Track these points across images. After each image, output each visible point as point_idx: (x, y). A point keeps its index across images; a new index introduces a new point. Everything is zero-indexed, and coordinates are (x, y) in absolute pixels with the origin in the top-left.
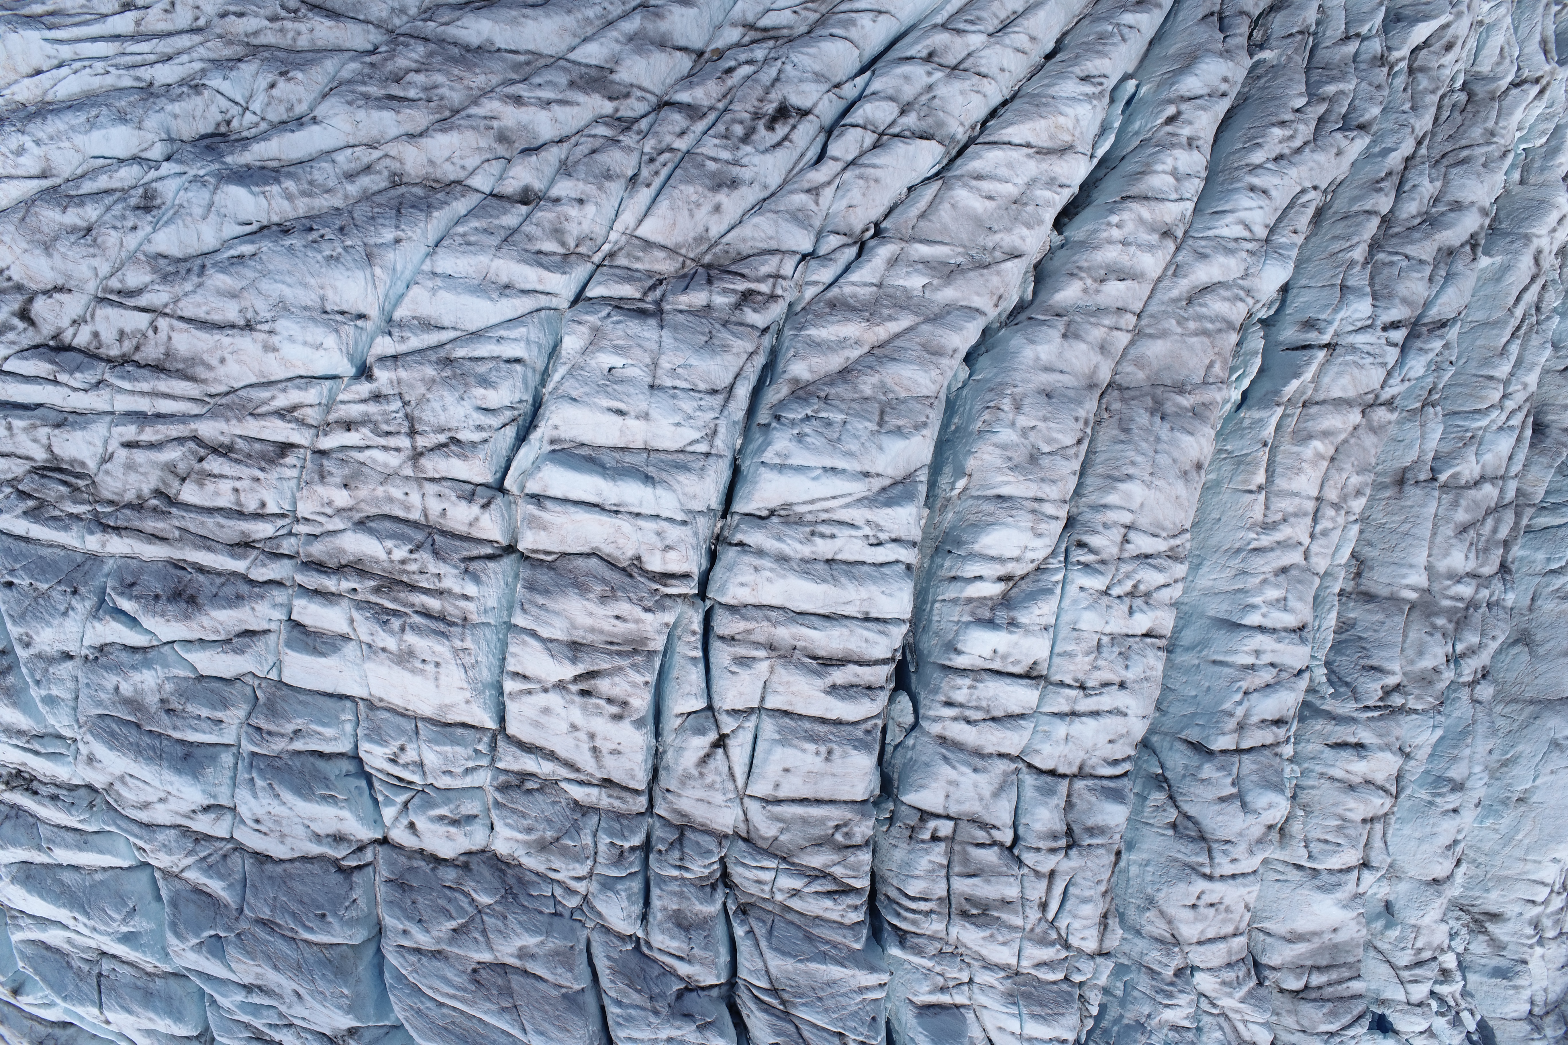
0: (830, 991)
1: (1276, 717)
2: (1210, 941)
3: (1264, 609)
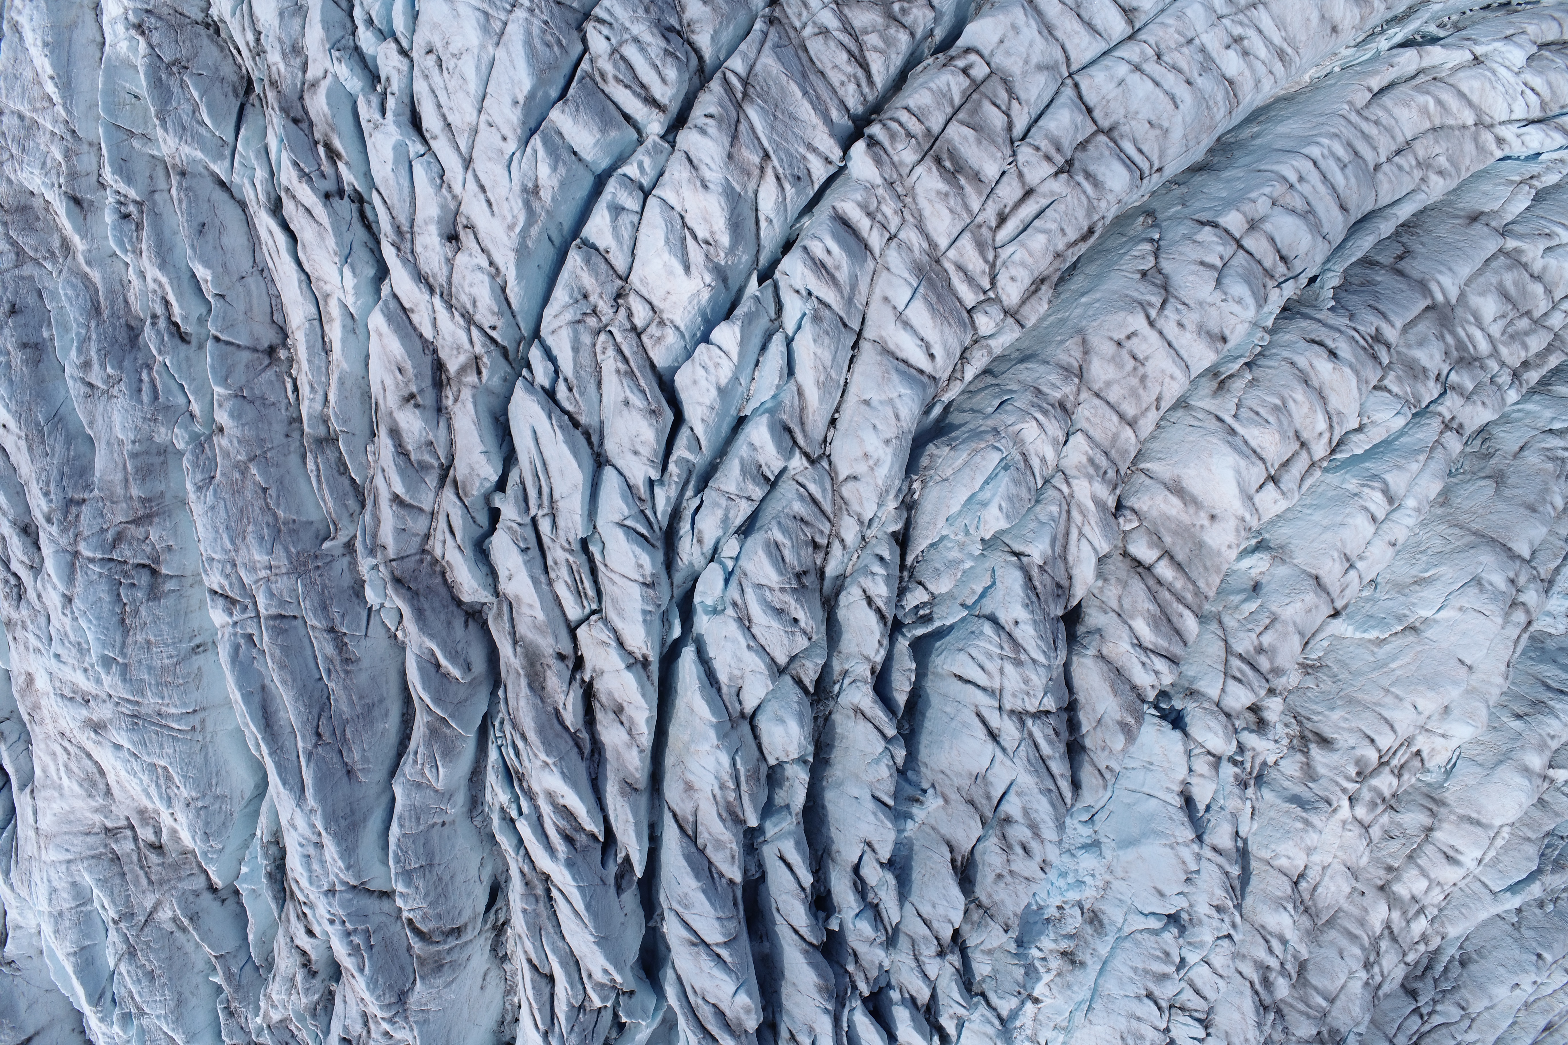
0: (787, 119)
1: (1284, 252)
2: (1108, 403)
3: (1326, 152)
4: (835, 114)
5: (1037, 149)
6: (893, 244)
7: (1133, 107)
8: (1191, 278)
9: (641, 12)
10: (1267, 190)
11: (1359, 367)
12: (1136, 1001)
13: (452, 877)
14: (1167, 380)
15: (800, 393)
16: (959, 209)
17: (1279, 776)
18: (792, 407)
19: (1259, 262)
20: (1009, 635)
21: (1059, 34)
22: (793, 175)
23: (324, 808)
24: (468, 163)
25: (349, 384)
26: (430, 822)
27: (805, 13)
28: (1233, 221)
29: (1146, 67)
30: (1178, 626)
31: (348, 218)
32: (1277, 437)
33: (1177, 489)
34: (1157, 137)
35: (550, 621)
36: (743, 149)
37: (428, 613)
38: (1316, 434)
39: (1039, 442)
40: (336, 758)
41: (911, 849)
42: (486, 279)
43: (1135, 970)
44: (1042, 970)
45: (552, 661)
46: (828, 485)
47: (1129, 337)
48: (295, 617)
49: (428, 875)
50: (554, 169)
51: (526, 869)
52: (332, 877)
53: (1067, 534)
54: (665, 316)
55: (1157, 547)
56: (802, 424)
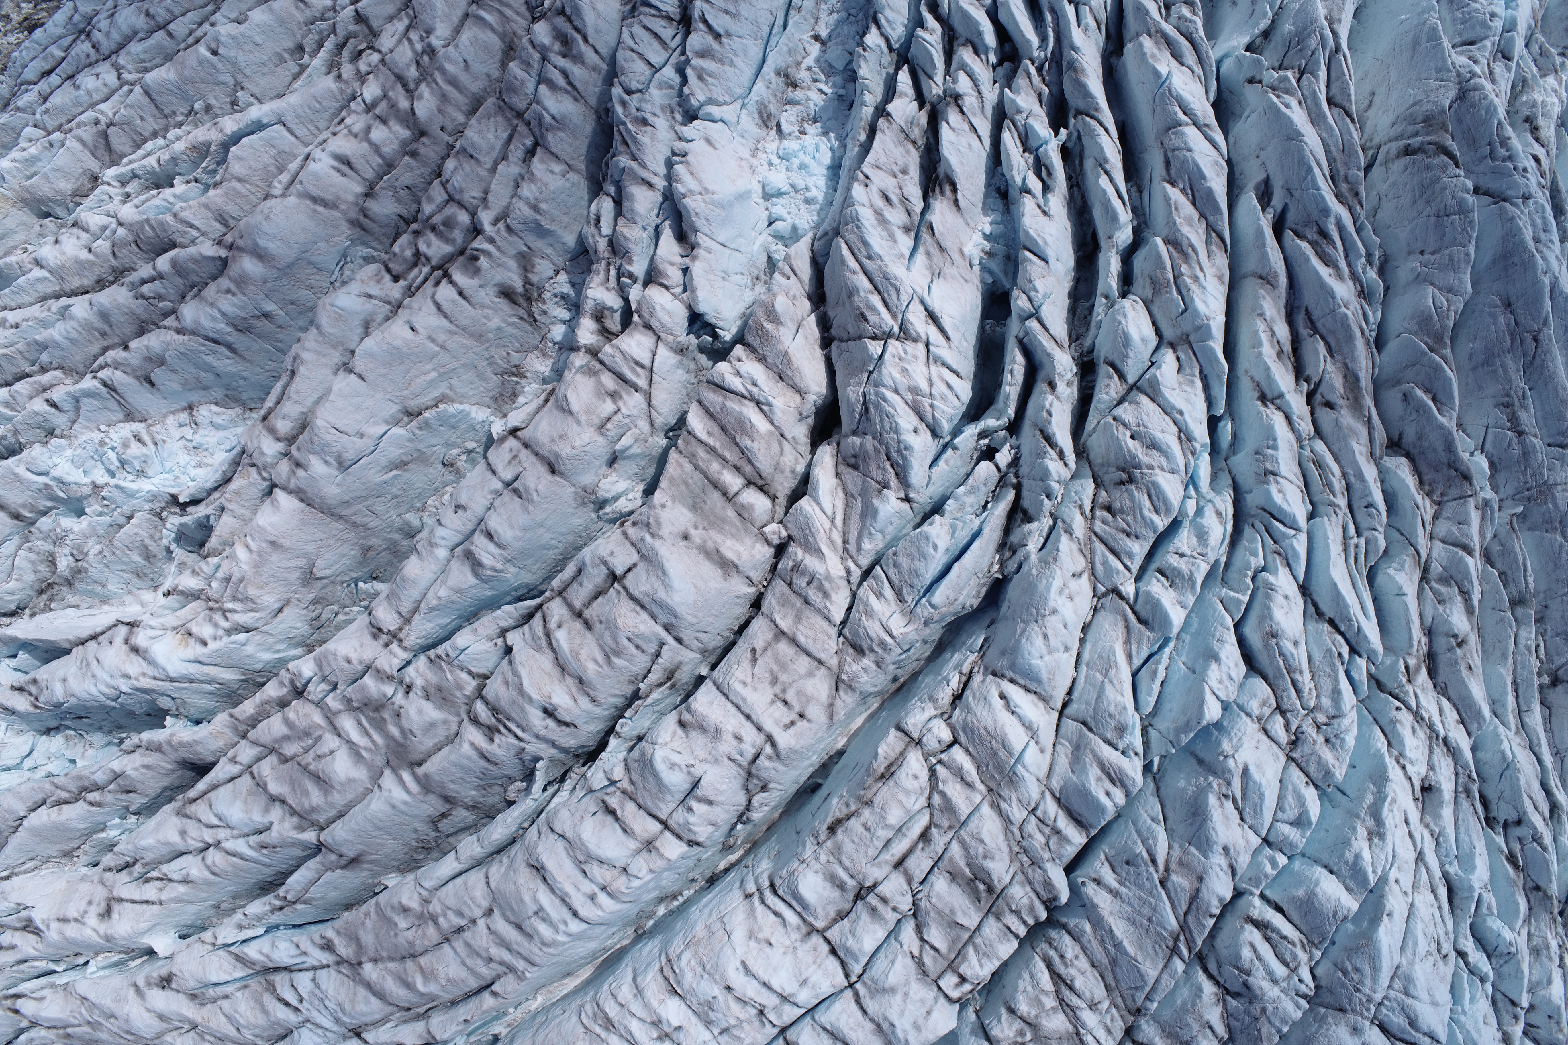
4: (1088, 927)
5: (894, 909)
6: (1033, 805)
7: (789, 958)
8: (724, 787)
9: (1270, 1008)
10: (636, 883)
11: (520, 700)
12: (732, 31)
13: (1415, 202)
14: (749, 680)
15: (1130, 657)
16: (973, 844)
17: (555, 259)
18: (1139, 644)
19: (640, 807)
20: (922, 419)
21: (870, 1026)
22: (1135, 865)
23: (1535, 273)
24: (1420, 857)
25: (1498, 653)
26: (1438, 256)
27: (1108, 1022)
28: (673, 848)
29: (774, 1000)
30: (711, 423)
31: (1501, 803)
32: (620, 623)
33: (727, 566)
34: (760, 929)
35: (1346, 439)
36: (1187, 887)
37: (1440, 447)
38: (565, 626)
39: (888, 614)
40: (1521, 319)
41: (984, 204)
42: (1408, 753)
43: (732, 64)
44: (816, 69)
45: (1341, 402)
46: (1099, 568)
47: (793, 723)
48: (1549, 445)
49: (1442, 206)
50: (1357, 857)
51: (1358, 208)
52: (1526, 211)
53: (846, 519)
54: (1257, 726)
55: (742, 506)
56: (1127, 627)
